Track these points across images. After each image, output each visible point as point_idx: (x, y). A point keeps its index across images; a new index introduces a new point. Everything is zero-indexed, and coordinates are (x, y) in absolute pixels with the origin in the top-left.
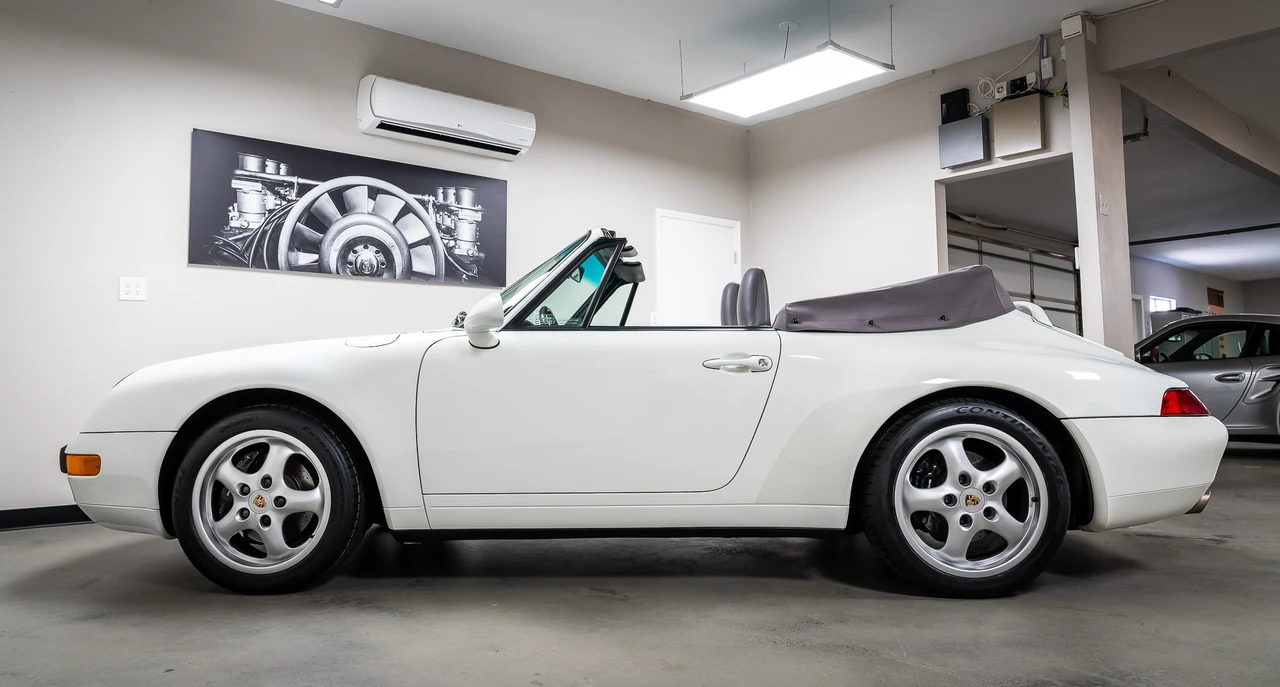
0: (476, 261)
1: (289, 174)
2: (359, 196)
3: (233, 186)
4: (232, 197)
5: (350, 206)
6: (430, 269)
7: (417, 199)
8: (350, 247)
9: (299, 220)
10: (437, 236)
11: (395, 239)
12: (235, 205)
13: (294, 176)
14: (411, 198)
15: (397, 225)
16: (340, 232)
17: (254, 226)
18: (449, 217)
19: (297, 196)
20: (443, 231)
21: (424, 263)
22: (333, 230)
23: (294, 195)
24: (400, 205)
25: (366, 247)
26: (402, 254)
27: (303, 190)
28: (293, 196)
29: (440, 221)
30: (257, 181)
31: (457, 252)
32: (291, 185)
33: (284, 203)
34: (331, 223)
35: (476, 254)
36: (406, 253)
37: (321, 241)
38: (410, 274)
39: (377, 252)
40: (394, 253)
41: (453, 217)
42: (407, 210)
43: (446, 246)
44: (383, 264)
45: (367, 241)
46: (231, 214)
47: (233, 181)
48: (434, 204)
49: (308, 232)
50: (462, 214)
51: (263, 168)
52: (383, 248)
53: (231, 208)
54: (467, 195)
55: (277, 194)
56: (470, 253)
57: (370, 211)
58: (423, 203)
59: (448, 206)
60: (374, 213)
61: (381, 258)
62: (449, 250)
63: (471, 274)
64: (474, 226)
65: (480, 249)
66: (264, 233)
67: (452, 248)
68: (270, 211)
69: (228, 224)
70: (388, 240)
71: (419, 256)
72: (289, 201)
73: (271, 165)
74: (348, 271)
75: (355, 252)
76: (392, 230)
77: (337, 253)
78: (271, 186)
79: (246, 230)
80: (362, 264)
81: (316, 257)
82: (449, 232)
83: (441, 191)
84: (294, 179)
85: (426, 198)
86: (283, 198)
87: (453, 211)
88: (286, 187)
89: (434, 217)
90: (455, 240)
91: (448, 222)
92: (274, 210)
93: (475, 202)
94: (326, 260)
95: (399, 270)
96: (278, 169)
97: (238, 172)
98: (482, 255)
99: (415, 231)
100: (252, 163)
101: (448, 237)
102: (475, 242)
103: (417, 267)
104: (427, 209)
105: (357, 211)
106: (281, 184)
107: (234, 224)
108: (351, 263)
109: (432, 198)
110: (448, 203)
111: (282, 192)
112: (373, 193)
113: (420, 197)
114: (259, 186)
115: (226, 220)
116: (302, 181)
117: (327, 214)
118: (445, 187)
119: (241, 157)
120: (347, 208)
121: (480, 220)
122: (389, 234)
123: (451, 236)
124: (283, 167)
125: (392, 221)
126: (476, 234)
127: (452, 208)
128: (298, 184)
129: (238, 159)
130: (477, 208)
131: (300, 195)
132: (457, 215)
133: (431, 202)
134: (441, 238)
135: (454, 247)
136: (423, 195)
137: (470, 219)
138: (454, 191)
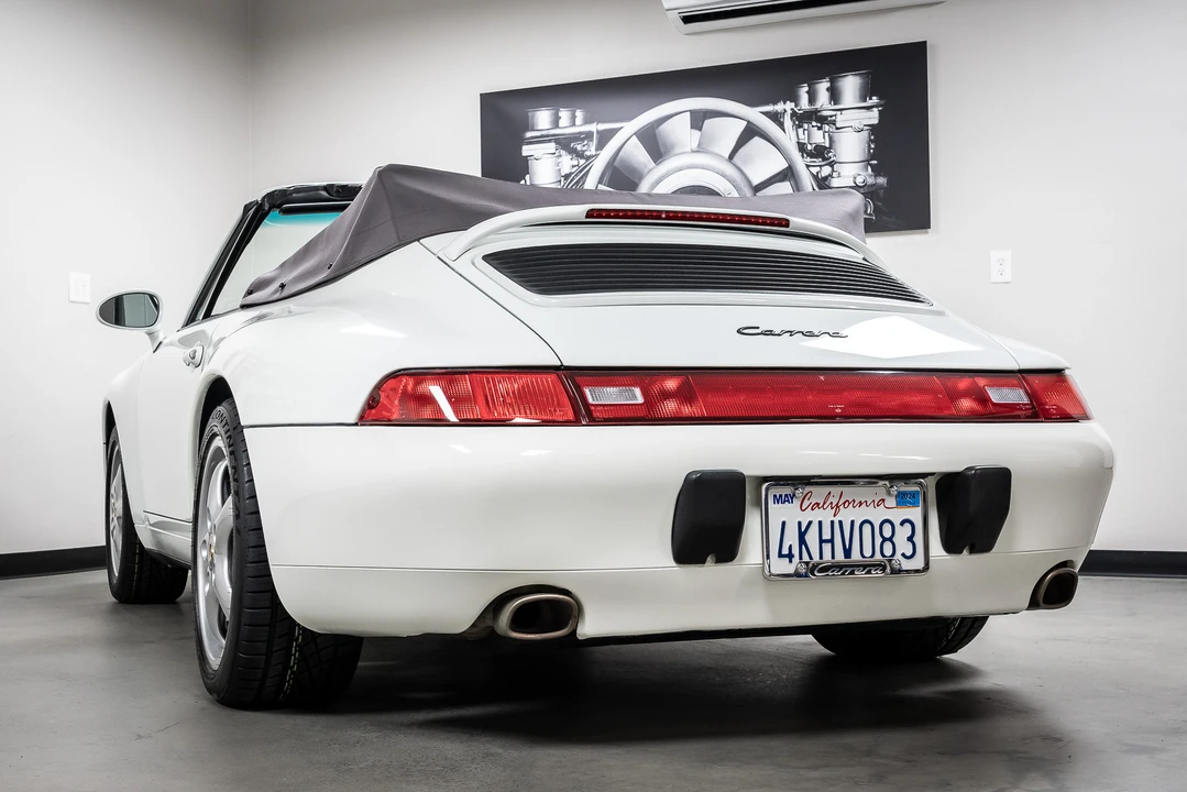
0: (871, 192)
1: (587, 121)
2: (679, 131)
3: (524, 154)
4: (523, 167)
5: (665, 146)
7: (765, 113)
9: (600, 182)
10: (800, 162)
11: (732, 182)
12: (527, 177)
13: (591, 122)
14: (756, 115)
15: (736, 159)
16: (653, 186)
18: (820, 128)
19: (597, 150)
20: (811, 155)
22: (644, 186)
23: (593, 148)
24: (741, 126)
27: (605, 138)
28: (592, 151)
29: (804, 138)
30: (550, 141)
31: (836, 182)
32: (589, 135)
33: (582, 162)
34: (641, 177)
35: (870, 181)
41: (827, 128)
42: (751, 132)
43: (815, 177)
45: (691, 193)
47: (525, 148)
48: (794, 114)
50: (841, 119)
51: (556, 122)
53: (522, 182)
54: (851, 85)
55: (573, 152)
56: (859, 181)
57: (695, 146)
58: (776, 118)
59: (817, 111)
60: (700, 149)
62: (822, 182)
64: (865, 134)
65: (877, 171)
67: (826, 178)
68: (566, 177)
72: (588, 158)
73: (564, 114)
76: (729, 169)
78: (565, 144)
82: (820, 153)
83: (805, 89)
84: (593, 128)
85: (779, 107)
86: (580, 155)
87: (826, 118)
88: (583, 140)
89: (793, 134)
90: (831, 164)
91: (819, 137)
92: (571, 173)
93: (866, 93)
96: (574, 118)
97: (529, 134)
98: (882, 180)
99: (763, 162)
100: (542, 118)
101: (818, 161)
102: (867, 162)
104: (781, 125)
105: (677, 151)
106: (577, 137)
109: (789, 106)
110: (818, 106)
111: (579, 147)
112: (698, 119)
113: (769, 108)
114: (552, 146)
116: (602, 127)
117: (636, 165)
118: (811, 82)
119: (530, 114)
120: (662, 151)
121: (876, 121)
122: (724, 176)
123: (824, 159)
124: (579, 114)
125: (727, 156)
126: (869, 148)
127: (825, 113)
128: (598, 132)
129: (527, 117)
130: (869, 103)
131: (600, 146)
132: (834, 123)
133: (789, 112)
134: (808, 166)
135: (830, 176)
136: (775, 103)
137: (857, 125)
138: (828, 85)
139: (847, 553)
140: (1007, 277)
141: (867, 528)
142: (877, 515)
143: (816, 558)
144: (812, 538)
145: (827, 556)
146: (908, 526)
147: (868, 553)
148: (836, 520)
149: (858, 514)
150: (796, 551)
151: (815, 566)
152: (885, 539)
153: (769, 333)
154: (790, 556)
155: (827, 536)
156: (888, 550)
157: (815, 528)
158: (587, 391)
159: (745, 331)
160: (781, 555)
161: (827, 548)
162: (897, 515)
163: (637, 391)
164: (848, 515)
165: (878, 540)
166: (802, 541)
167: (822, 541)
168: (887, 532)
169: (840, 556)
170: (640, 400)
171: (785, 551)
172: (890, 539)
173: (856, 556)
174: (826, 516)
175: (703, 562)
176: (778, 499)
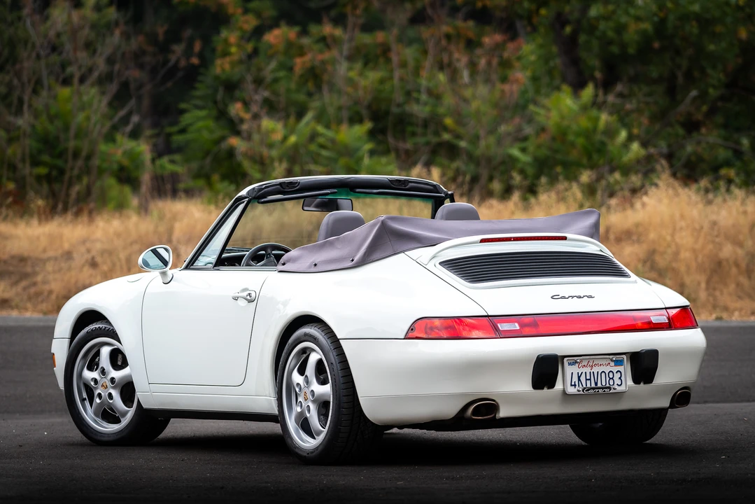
139: (596, 384)
141: (603, 374)
142: (607, 369)
143: (585, 386)
144: (583, 379)
145: (589, 385)
146: (619, 373)
147: (604, 384)
148: (592, 372)
149: (600, 369)
150: (577, 384)
152: (610, 379)
153: (564, 297)
154: (575, 385)
155: (588, 378)
156: (611, 382)
157: (584, 374)
158: (499, 325)
159: (554, 297)
160: (571, 385)
161: (588, 382)
162: (615, 369)
163: (517, 324)
164: (595, 370)
165: (608, 379)
166: (579, 380)
167: (586, 380)
168: (611, 376)
169: (593, 385)
170: (518, 328)
171: (573, 384)
172: (612, 378)
173: (599, 385)
174: (588, 370)
175: (543, 389)
176: (569, 364)
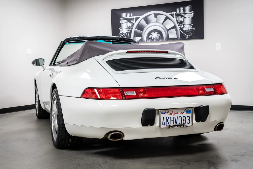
0: (191, 31)
1: (133, 16)
2: (152, 18)
3: (120, 22)
4: (120, 25)
5: (149, 21)
6: (175, 36)
7: (170, 14)
8: (150, 33)
9: (136, 28)
10: (177, 25)
11: (163, 29)
12: (121, 27)
13: (134, 16)
14: (168, 14)
15: (164, 24)
16: (147, 29)
17: (125, 32)
18: (181, 17)
19: (135, 22)
20: (179, 23)
21: (173, 35)
22: (145, 29)
24: (164, 17)
25: (154, 33)
26: (165, 33)
27: (137, 19)
28: (134, 22)
29: (178, 19)
30: (125, 20)
31: (184, 29)
32: (133, 19)
33: (132, 24)
34: (144, 27)
35: (191, 29)
36: (167, 32)
37: (142, 33)
38: (168, 39)
39: (158, 34)
40: (163, 33)
41: (182, 17)
42: (167, 18)
43: (180, 28)
44: (159, 37)
45: (154, 31)
46: (120, 30)
47: (120, 21)
48: (176, 14)
49: (139, 31)
50: (185, 16)
51: (127, 16)
52: (160, 32)
53: (120, 28)
54: (188, 8)
55: (130, 22)
56: (189, 29)
57: (155, 21)
58: (172, 15)
59: (180, 14)
60: (156, 22)
61: (159, 35)
62: (181, 29)
63: (190, 36)
64: (190, 19)
65: (193, 27)
66: (128, 33)
67: (182, 28)
69: (119, 33)
70: (161, 29)
71: (171, 33)
72: (133, 23)
73: (128, 14)
74: (149, 41)
75: (151, 35)
76: (162, 26)
77: (146, 36)
78: (129, 20)
79: (123, 33)
80: (153, 38)
81: (141, 38)
82: (181, 23)
83: (178, 9)
84: (134, 17)
85: (173, 13)
86: (132, 23)
88: (132, 20)
89: (176, 19)
90: (183, 25)
91: (181, 19)
92: (130, 27)
93: (191, 10)
94: (143, 38)
95: (165, 38)
96: (130, 15)
97: (121, 18)
98: (194, 28)
99: (169, 24)
100: (124, 15)
101: (181, 24)
102: (191, 25)
103: (171, 36)
104: (173, 17)
105: (151, 22)
106: (131, 19)
107: (121, 32)
108: (150, 38)
109: (175, 13)
110: (181, 13)
111: (131, 21)
112: (156, 15)
113: (171, 13)
114: (126, 21)
115: (119, 32)
116: (136, 17)
117: (143, 25)
118: (179, 8)
119: (121, 14)
120: (149, 22)
121: (193, 16)
122: (161, 27)
123: (182, 24)
124: (131, 14)
125: (162, 23)
126: (191, 22)
127: (182, 14)
128: (135, 18)
129: (121, 15)
130: (191, 12)
131: (136, 21)
132: (184, 16)
133: (175, 14)
134: (179, 25)
135: (183, 27)
136: (172, 12)
137: (189, 17)
138: (183, 8)
139: (176, 123)
140: (220, 49)
141: (180, 118)
142: (182, 115)
143: (170, 124)
144: (169, 120)
145: (172, 124)
146: (188, 117)
147: (180, 123)
148: (174, 117)
149: (178, 115)
150: (166, 123)
151: (170, 126)
152: (184, 120)
153: (162, 78)
154: (165, 124)
155: (172, 120)
156: (184, 122)
157: (170, 118)
158: (125, 92)
159: (157, 78)
160: (163, 124)
161: (172, 122)
162: (186, 115)
163: (135, 92)
164: (176, 116)
165: (183, 120)
166: (167, 121)
167: (171, 121)
168: (184, 118)
169: (175, 124)
170: (135, 94)
171: (164, 123)
172: (185, 120)
173: (178, 123)
174: (172, 116)
175: (147, 125)
176: (162, 113)
